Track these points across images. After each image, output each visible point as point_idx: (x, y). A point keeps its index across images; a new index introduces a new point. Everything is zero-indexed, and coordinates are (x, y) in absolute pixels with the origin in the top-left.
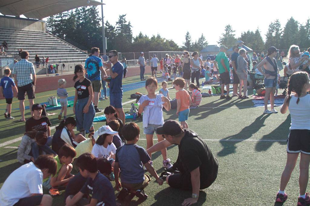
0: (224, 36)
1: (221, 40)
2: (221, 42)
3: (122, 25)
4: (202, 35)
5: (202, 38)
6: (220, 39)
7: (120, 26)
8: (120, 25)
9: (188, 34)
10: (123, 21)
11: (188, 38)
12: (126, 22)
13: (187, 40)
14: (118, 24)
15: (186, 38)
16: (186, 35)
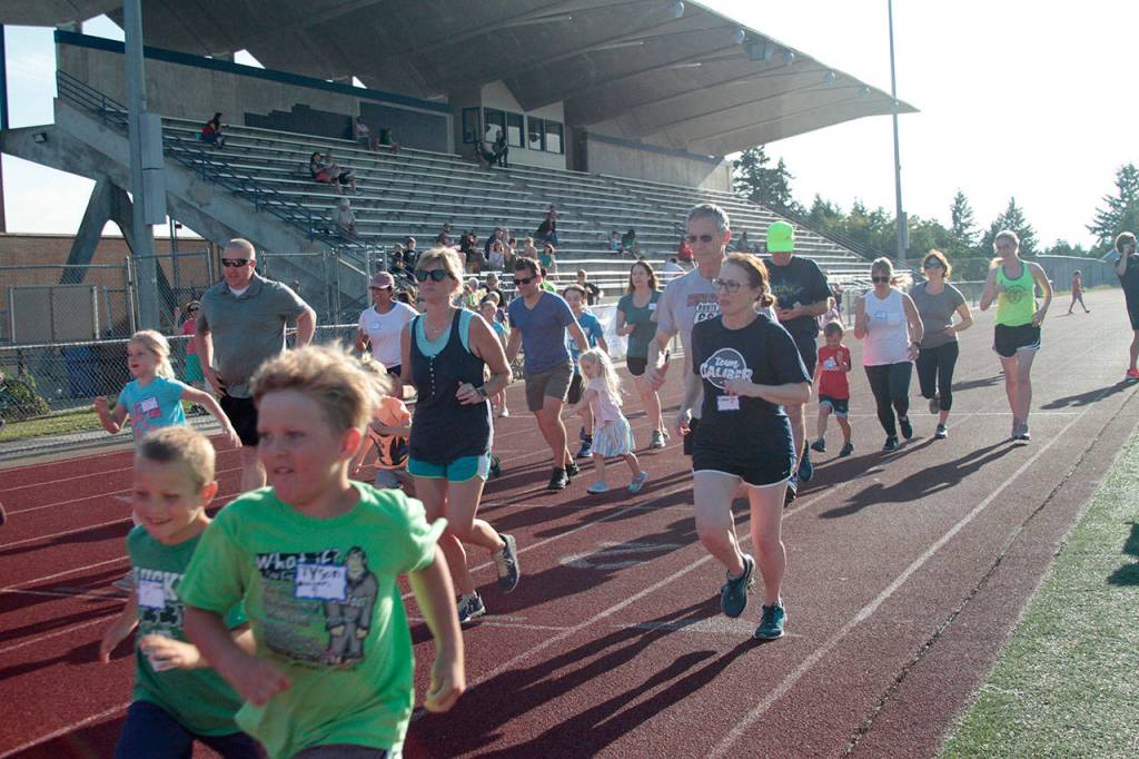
0: (1112, 204)
1: (1102, 221)
2: (1104, 227)
3: (752, 172)
4: (1012, 205)
5: (1013, 215)
6: (1100, 217)
7: (747, 176)
8: (746, 170)
9: (960, 200)
10: (757, 157)
11: (961, 214)
12: (768, 159)
13: (955, 223)
14: (740, 168)
15: (954, 213)
16: (954, 202)
